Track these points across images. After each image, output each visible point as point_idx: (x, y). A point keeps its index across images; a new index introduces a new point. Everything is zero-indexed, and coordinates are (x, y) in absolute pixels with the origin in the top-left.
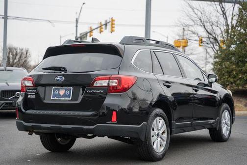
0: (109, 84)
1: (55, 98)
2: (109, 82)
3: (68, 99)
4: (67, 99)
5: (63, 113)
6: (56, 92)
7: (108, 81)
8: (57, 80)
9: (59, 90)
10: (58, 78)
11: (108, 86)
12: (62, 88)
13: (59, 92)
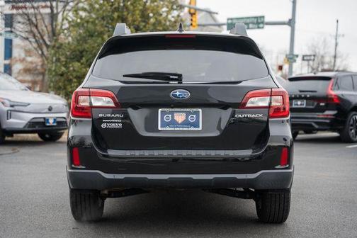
0: (270, 103)
1: (168, 129)
2: (271, 100)
3: (196, 129)
4: (193, 129)
5: (194, 153)
6: (168, 118)
7: (268, 98)
8: (175, 96)
9: (172, 113)
10: (178, 93)
11: (269, 107)
12: (179, 110)
13: (173, 117)
